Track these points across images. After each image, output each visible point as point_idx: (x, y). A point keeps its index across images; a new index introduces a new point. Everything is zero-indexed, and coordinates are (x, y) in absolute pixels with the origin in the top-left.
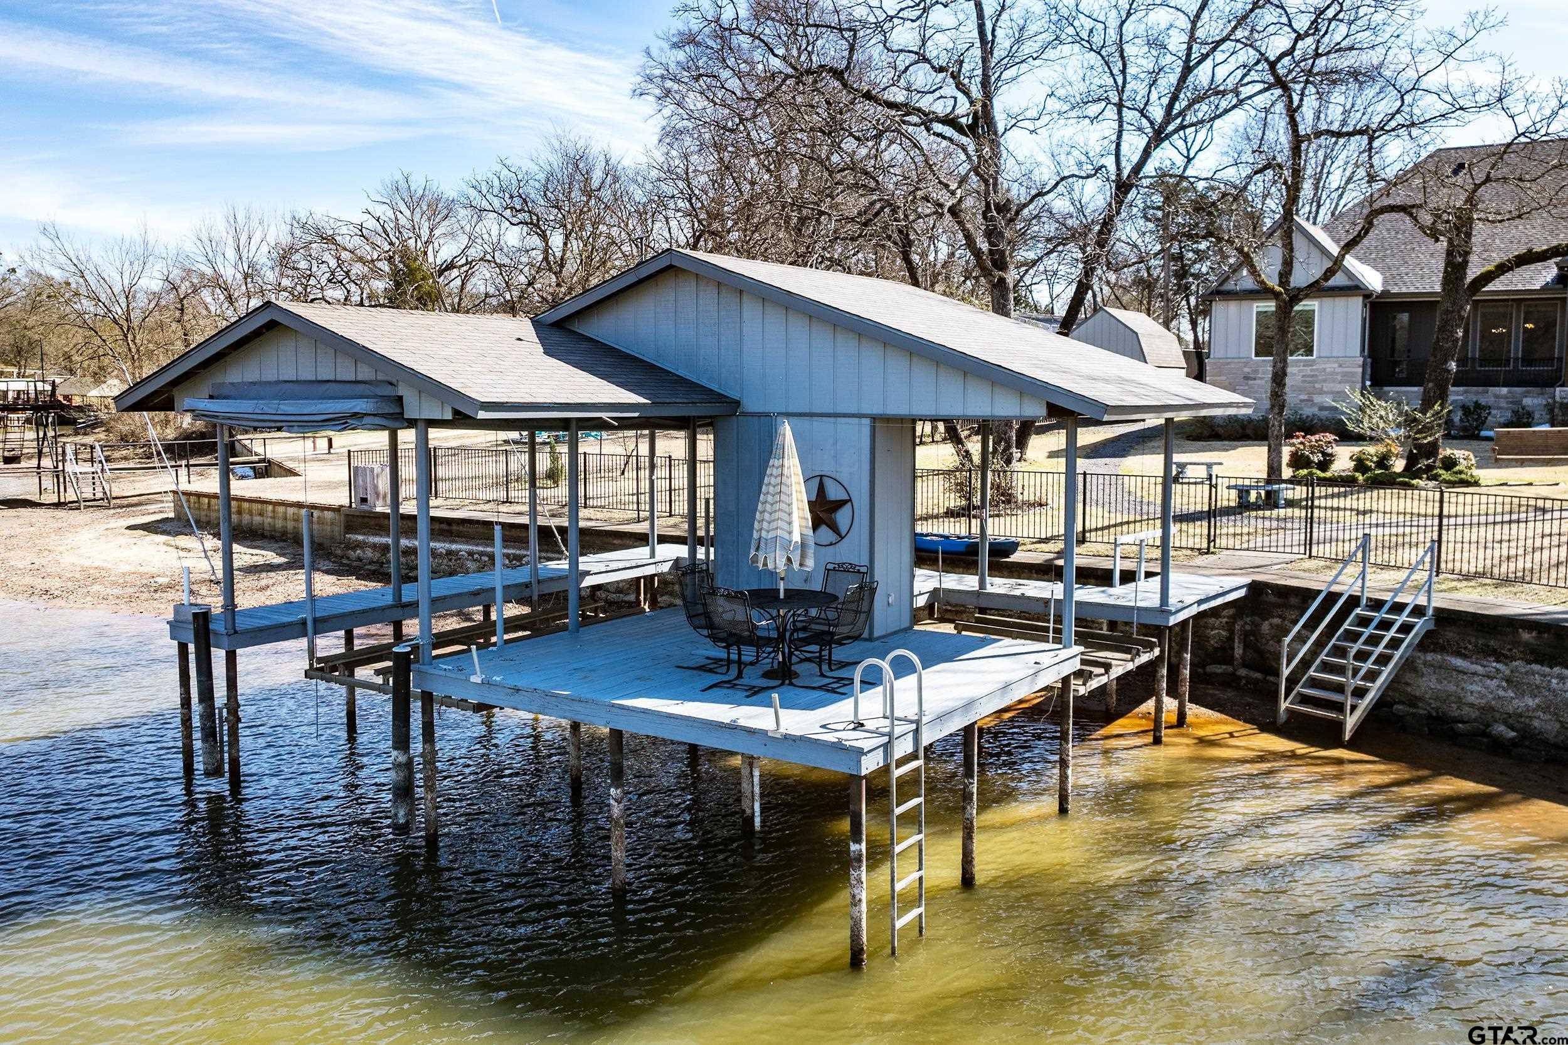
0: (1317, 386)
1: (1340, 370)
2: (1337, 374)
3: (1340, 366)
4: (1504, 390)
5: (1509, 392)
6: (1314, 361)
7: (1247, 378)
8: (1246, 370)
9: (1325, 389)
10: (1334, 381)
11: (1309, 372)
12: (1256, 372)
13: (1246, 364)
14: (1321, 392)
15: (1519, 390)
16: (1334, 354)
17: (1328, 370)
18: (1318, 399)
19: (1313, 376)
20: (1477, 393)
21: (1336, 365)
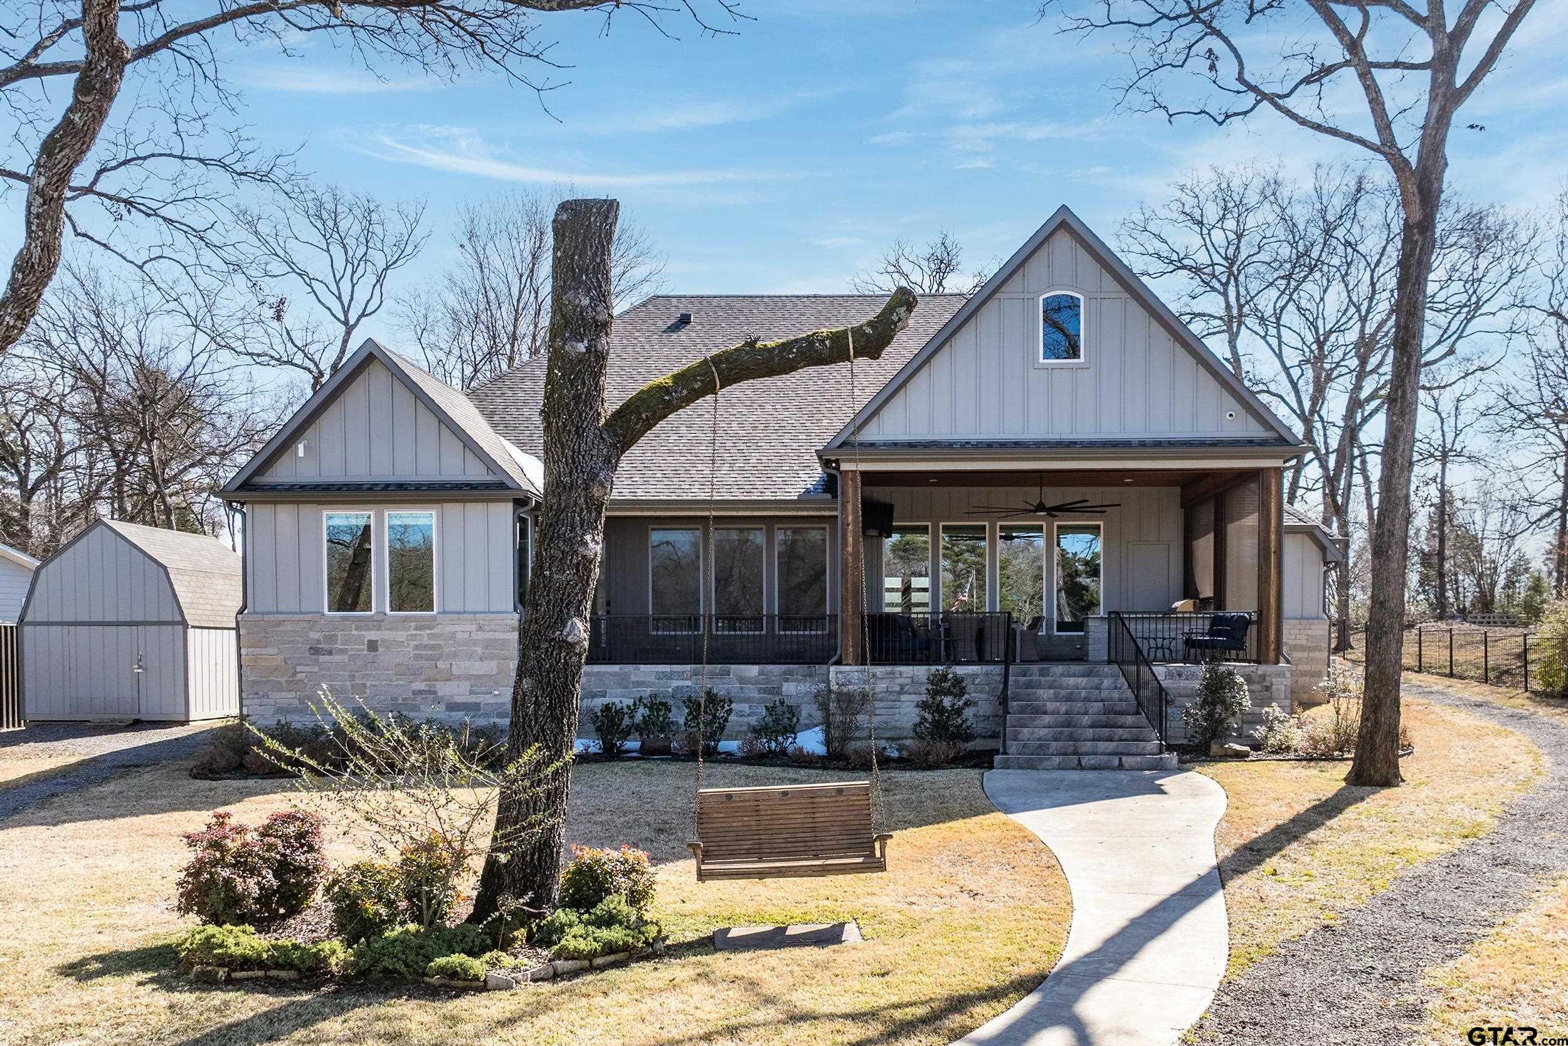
0: (440, 664)
1: (479, 636)
2: (475, 643)
3: (480, 628)
4: (753, 670)
5: (761, 673)
6: (434, 618)
7: (315, 651)
8: (314, 635)
9: (455, 671)
10: (470, 656)
11: (426, 641)
12: (332, 638)
13: (312, 624)
14: (450, 677)
15: (776, 669)
16: (469, 608)
17: (459, 636)
18: (445, 690)
19: (433, 647)
20: (712, 675)
21: (473, 627)
